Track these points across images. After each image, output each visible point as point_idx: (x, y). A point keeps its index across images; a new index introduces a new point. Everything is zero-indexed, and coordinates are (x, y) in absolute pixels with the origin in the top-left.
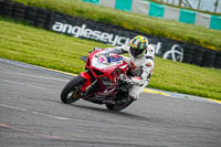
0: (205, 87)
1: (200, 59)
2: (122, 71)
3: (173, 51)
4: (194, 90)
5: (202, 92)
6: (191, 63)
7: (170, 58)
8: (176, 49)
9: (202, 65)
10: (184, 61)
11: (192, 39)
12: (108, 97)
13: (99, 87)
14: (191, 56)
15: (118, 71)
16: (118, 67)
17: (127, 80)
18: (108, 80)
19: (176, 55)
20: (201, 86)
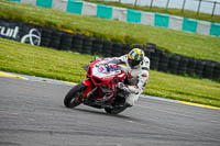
0: (62, 70)
1: (58, 42)
2: (120, 80)
3: (30, 35)
4: (52, 73)
5: (59, 75)
6: (49, 47)
7: (27, 42)
8: (34, 33)
9: (59, 48)
10: (41, 45)
11: (50, 23)
12: (106, 102)
13: (99, 94)
14: (49, 40)
15: (116, 79)
16: (116, 76)
17: (124, 88)
18: (107, 87)
19: (34, 39)
20: (58, 69)
